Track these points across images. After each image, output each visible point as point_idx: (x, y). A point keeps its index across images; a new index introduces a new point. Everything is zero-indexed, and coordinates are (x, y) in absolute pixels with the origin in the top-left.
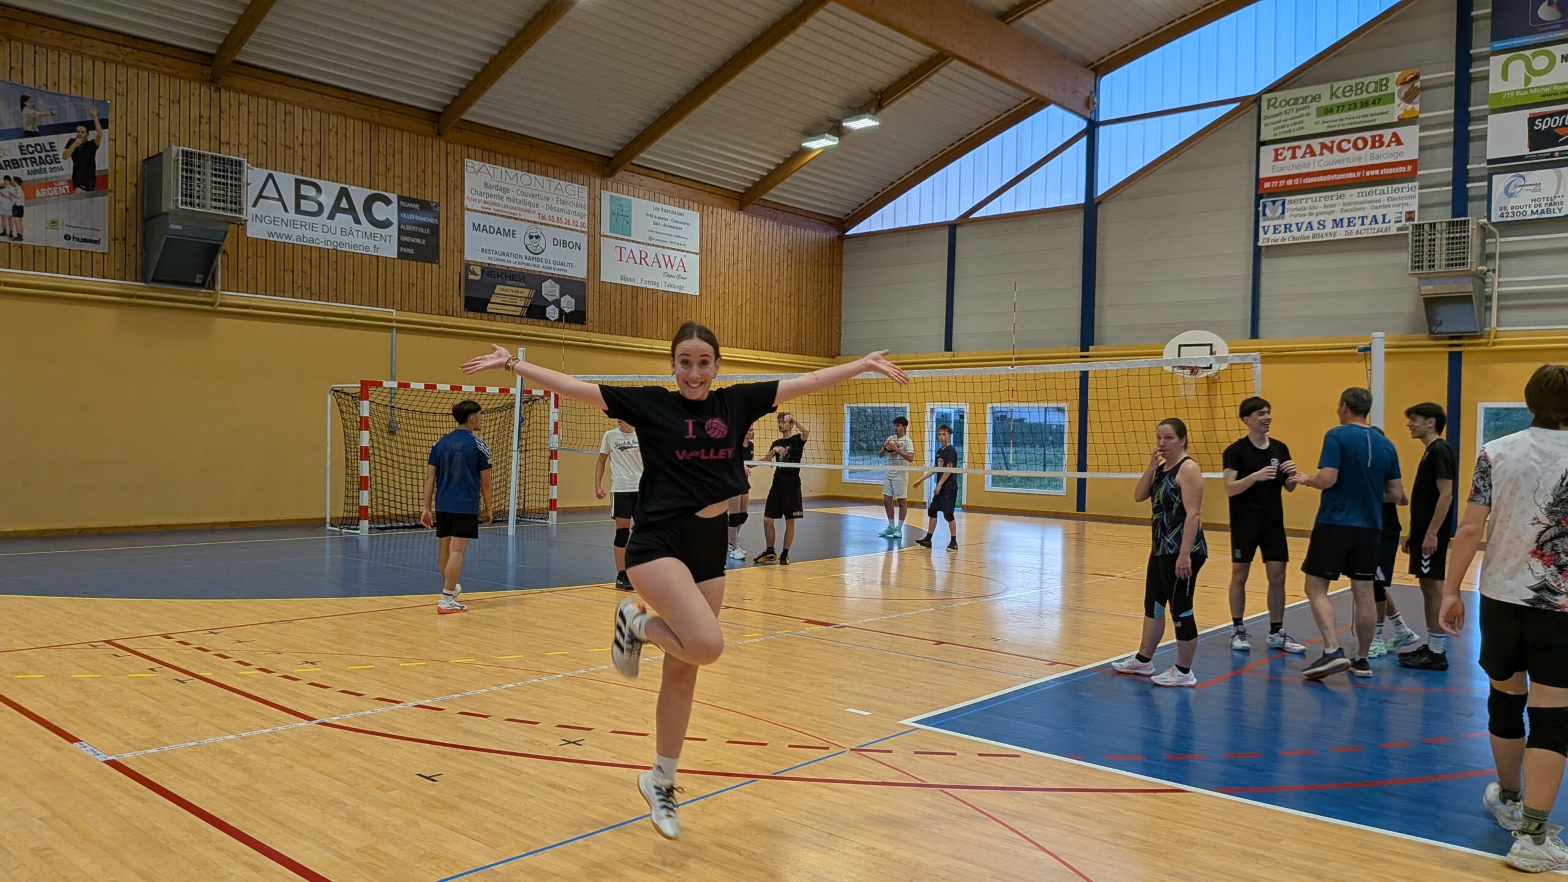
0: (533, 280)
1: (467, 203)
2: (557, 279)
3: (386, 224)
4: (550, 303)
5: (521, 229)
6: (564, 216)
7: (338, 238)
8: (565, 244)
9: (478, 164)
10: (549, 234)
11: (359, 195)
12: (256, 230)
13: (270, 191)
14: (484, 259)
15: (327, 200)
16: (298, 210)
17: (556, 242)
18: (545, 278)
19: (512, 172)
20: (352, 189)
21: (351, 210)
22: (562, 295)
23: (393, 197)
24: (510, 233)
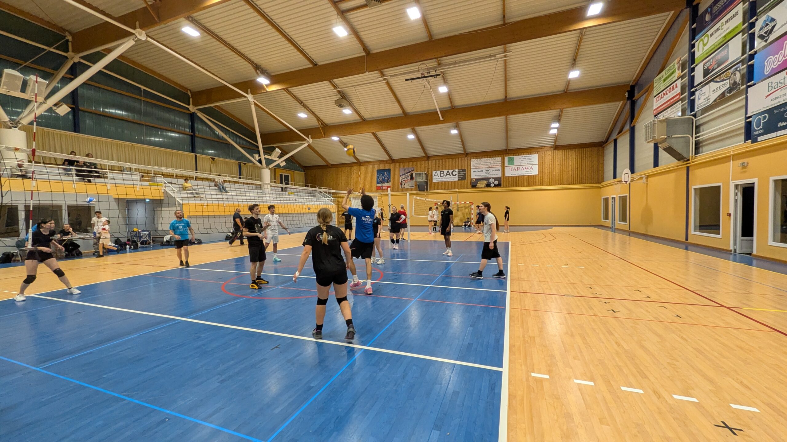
0: (487, 179)
1: (472, 168)
2: (493, 178)
3: (456, 175)
4: (491, 183)
5: (484, 170)
6: (495, 165)
7: (447, 179)
8: (495, 170)
9: (474, 160)
10: (491, 169)
11: (450, 171)
12: (434, 181)
13: (436, 174)
14: (476, 177)
15: (445, 174)
16: (440, 176)
17: (493, 171)
18: (490, 178)
19: (482, 159)
20: (449, 171)
21: (449, 174)
22: (495, 181)
23: (457, 170)
24: (482, 171)
